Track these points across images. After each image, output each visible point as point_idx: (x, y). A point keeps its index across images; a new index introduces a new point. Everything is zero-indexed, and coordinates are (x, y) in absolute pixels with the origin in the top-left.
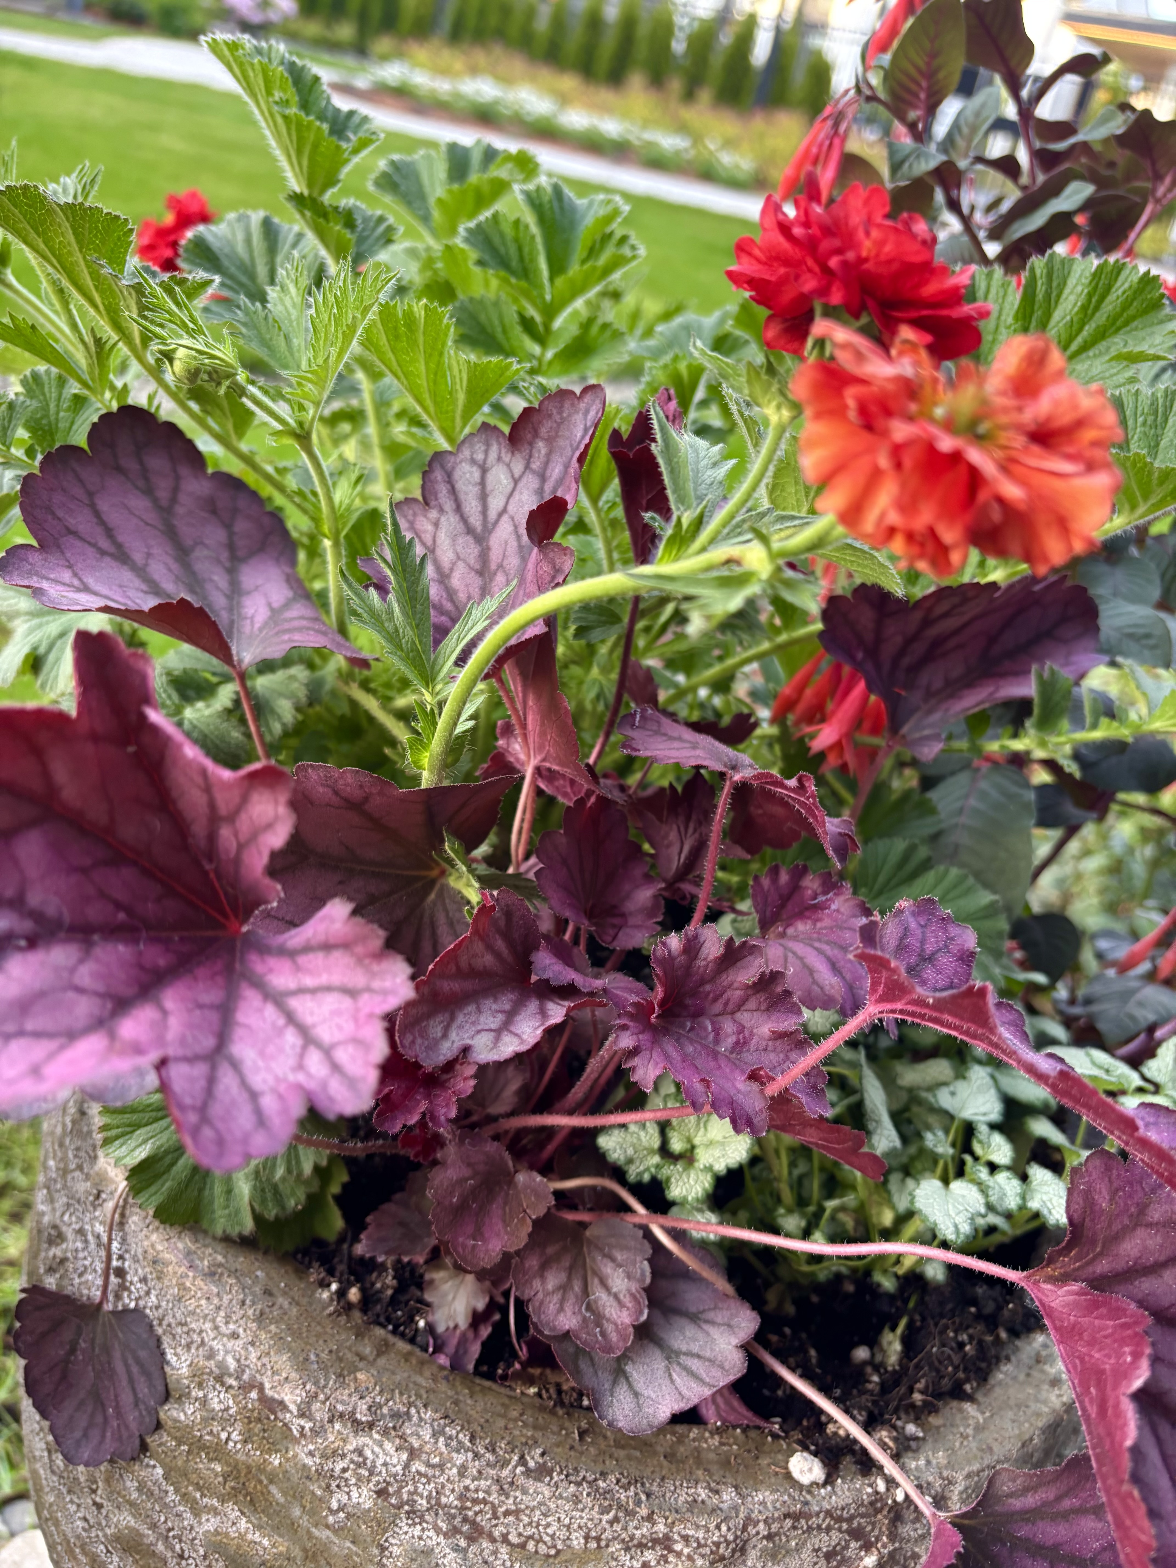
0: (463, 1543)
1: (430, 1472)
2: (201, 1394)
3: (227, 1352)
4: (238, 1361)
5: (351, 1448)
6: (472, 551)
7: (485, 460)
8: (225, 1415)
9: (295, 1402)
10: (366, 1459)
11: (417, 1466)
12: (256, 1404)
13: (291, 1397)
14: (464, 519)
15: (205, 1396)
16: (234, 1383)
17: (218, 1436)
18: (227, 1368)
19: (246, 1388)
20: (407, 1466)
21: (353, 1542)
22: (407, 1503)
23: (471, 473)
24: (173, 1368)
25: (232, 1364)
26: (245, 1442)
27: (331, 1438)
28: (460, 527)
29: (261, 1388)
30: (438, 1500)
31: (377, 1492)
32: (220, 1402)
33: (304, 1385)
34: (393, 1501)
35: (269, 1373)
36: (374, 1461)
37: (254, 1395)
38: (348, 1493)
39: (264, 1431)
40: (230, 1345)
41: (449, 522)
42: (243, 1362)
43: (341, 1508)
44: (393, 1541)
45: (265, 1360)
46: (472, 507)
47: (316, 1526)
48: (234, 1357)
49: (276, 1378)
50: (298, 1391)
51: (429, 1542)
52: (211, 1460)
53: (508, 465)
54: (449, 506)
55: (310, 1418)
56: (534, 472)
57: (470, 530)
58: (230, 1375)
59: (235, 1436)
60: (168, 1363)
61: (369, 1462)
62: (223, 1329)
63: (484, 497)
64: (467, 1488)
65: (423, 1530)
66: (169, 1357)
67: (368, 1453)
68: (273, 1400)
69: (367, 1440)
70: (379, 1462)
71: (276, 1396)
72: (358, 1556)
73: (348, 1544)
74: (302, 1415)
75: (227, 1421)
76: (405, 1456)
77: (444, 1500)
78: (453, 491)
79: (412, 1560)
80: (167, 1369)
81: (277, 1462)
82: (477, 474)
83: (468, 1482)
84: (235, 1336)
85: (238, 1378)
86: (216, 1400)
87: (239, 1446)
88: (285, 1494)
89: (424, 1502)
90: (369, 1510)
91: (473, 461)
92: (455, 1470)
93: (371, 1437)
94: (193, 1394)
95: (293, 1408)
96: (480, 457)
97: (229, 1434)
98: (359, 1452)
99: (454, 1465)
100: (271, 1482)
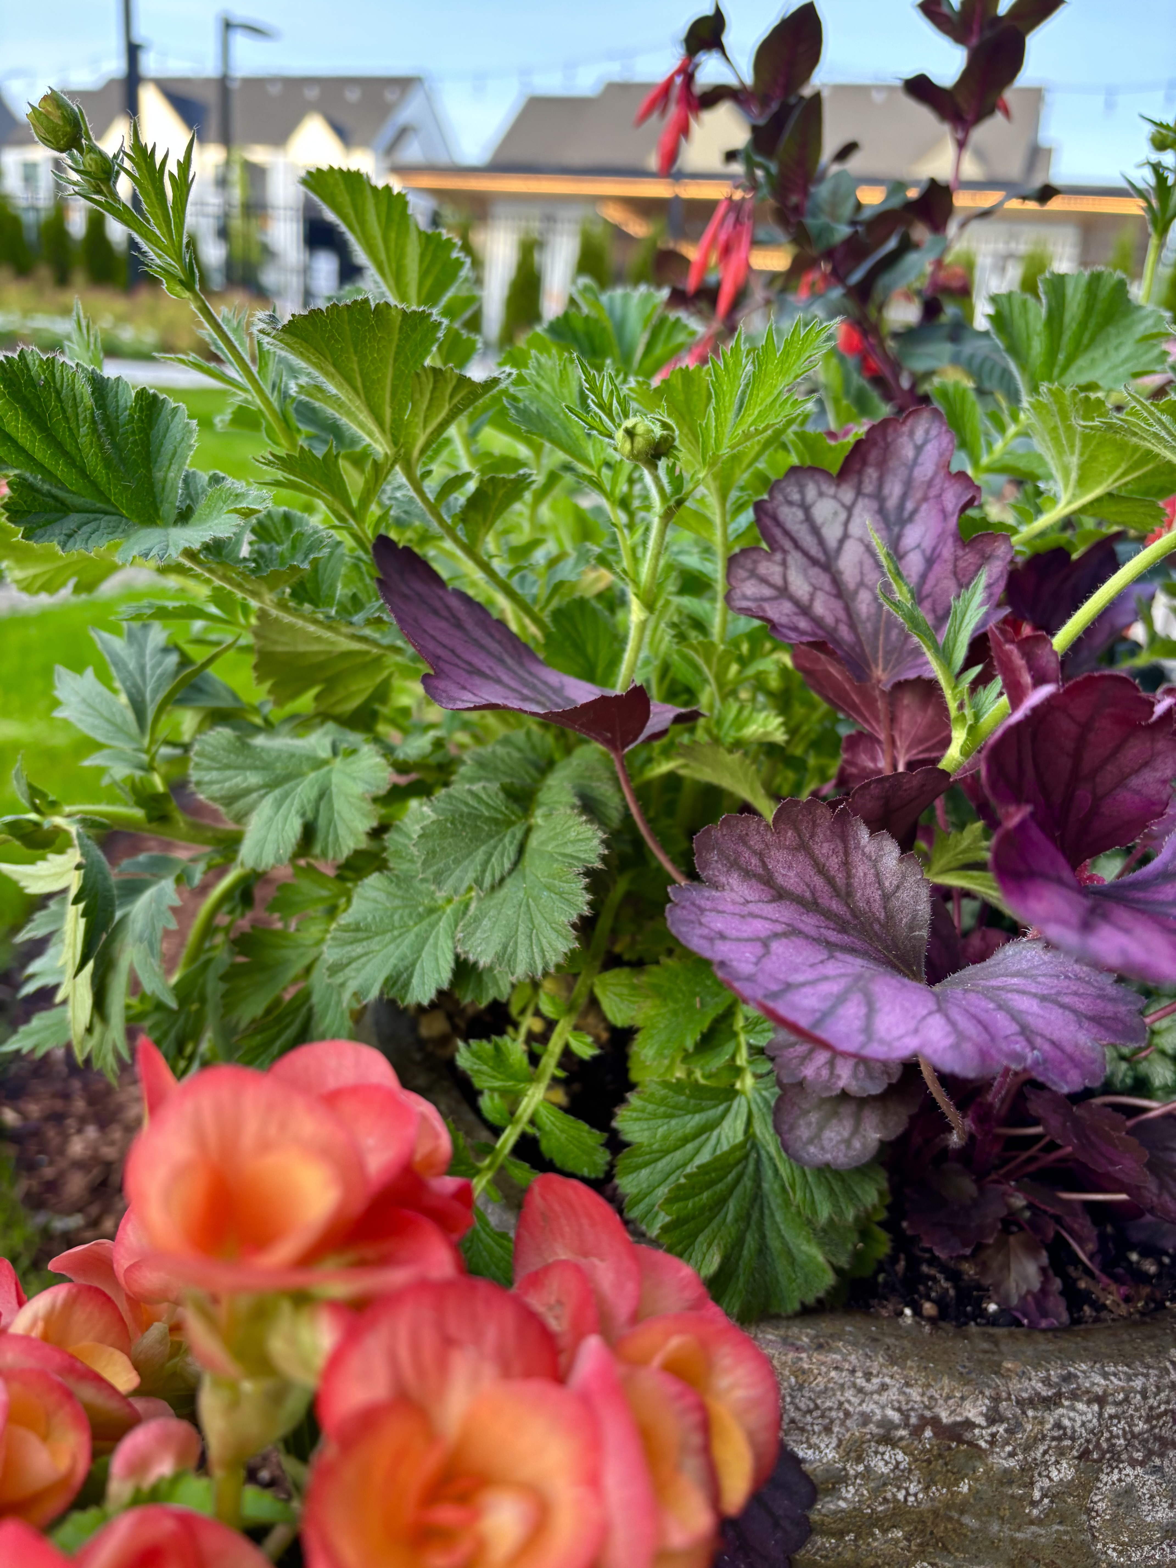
0: (1158, 1462)
1: (1120, 1410)
2: (861, 1468)
3: (883, 1408)
4: (899, 1410)
5: (1048, 1426)
6: (823, 580)
7: (803, 499)
8: (898, 1473)
9: (981, 1414)
10: (1065, 1428)
11: (1110, 1410)
12: (934, 1442)
13: (974, 1411)
14: (806, 554)
15: (867, 1468)
16: (903, 1433)
17: (895, 1499)
18: (891, 1422)
19: (916, 1432)
20: (1100, 1415)
21: (1060, 1523)
22: (1108, 1451)
23: (794, 514)
24: (811, 1462)
25: (895, 1416)
26: (926, 1489)
27: (1029, 1427)
28: (805, 561)
29: (935, 1422)
30: (1132, 1432)
31: (1079, 1458)
32: (887, 1463)
33: (982, 1392)
34: (1095, 1456)
35: (941, 1402)
36: (1073, 1427)
37: (928, 1433)
38: (1048, 1477)
39: (946, 1464)
40: (883, 1399)
41: (795, 558)
42: (904, 1407)
43: (1044, 1496)
44: (1096, 1499)
45: (931, 1392)
46: (808, 541)
47: (1019, 1529)
48: (894, 1409)
49: (951, 1402)
50: (979, 1402)
51: (1128, 1480)
52: (884, 1532)
53: (835, 497)
54: (788, 545)
55: (1002, 1420)
56: (869, 496)
57: (814, 562)
58: (897, 1427)
59: (913, 1489)
60: (803, 1461)
61: (1069, 1432)
62: (869, 1387)
63: (815, 531)
64: (1151, 1408)
65: (1120, 1472)
66: (801, 1454)
67: (1066, 1422)
68: (956, 1424)
69: (1061, 1411)
70: (1079, 1423)
71: (959, 1419)
72: (1066, 1533)
73: (1056, 1527)
74: (992, 1422)
75: (899, 1477)
76: (1096, 1407)
77: (1136, 1430)
78: (787, 533)
79: (1119, 1505)
80: (806, 1467)
81: (965, 1489)
82: (800, 514)
83: (1151, 1401)
84: (884, 1387)
85: (907, 1425)
86: (881, 1464)
87: (921, 1496)
88: (978, 1516)
89: (1122, 1441)
90: (1073, 1480)
91: (790, 503)
92: (1138, 1397)
93: (1063, 1406)
94: (852, 1472)
95: (981, 1421)
96: (796, 497)
97: (907, 1489)
98: (1058, 1425)
99: (1136, 1392)
100: (962, 1512)
